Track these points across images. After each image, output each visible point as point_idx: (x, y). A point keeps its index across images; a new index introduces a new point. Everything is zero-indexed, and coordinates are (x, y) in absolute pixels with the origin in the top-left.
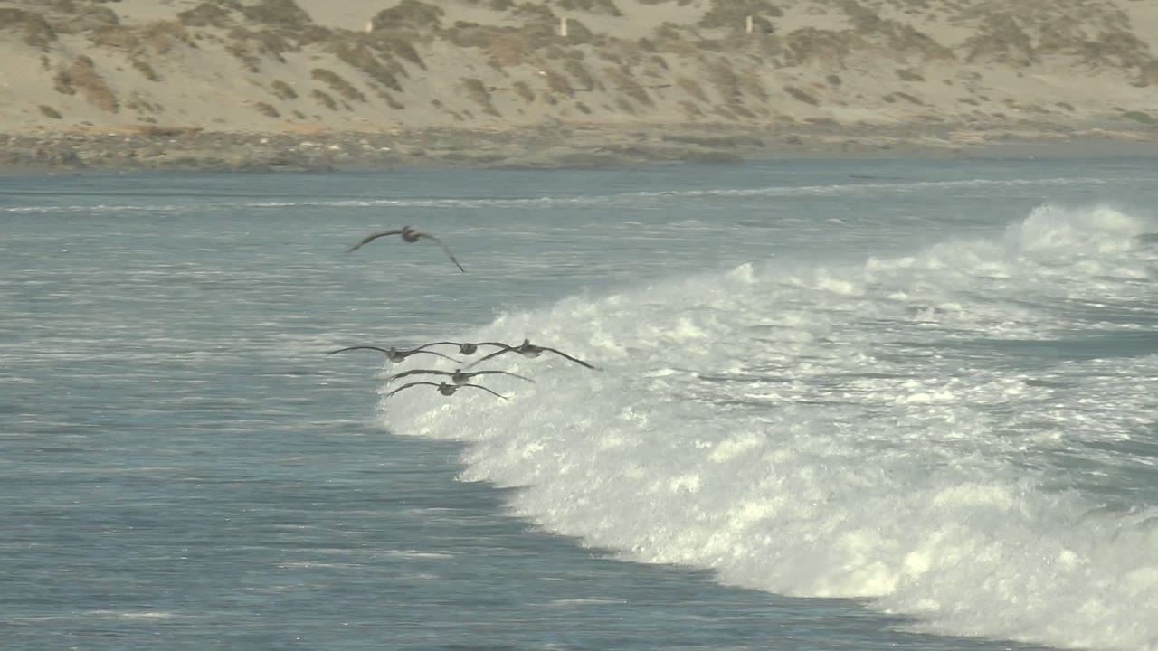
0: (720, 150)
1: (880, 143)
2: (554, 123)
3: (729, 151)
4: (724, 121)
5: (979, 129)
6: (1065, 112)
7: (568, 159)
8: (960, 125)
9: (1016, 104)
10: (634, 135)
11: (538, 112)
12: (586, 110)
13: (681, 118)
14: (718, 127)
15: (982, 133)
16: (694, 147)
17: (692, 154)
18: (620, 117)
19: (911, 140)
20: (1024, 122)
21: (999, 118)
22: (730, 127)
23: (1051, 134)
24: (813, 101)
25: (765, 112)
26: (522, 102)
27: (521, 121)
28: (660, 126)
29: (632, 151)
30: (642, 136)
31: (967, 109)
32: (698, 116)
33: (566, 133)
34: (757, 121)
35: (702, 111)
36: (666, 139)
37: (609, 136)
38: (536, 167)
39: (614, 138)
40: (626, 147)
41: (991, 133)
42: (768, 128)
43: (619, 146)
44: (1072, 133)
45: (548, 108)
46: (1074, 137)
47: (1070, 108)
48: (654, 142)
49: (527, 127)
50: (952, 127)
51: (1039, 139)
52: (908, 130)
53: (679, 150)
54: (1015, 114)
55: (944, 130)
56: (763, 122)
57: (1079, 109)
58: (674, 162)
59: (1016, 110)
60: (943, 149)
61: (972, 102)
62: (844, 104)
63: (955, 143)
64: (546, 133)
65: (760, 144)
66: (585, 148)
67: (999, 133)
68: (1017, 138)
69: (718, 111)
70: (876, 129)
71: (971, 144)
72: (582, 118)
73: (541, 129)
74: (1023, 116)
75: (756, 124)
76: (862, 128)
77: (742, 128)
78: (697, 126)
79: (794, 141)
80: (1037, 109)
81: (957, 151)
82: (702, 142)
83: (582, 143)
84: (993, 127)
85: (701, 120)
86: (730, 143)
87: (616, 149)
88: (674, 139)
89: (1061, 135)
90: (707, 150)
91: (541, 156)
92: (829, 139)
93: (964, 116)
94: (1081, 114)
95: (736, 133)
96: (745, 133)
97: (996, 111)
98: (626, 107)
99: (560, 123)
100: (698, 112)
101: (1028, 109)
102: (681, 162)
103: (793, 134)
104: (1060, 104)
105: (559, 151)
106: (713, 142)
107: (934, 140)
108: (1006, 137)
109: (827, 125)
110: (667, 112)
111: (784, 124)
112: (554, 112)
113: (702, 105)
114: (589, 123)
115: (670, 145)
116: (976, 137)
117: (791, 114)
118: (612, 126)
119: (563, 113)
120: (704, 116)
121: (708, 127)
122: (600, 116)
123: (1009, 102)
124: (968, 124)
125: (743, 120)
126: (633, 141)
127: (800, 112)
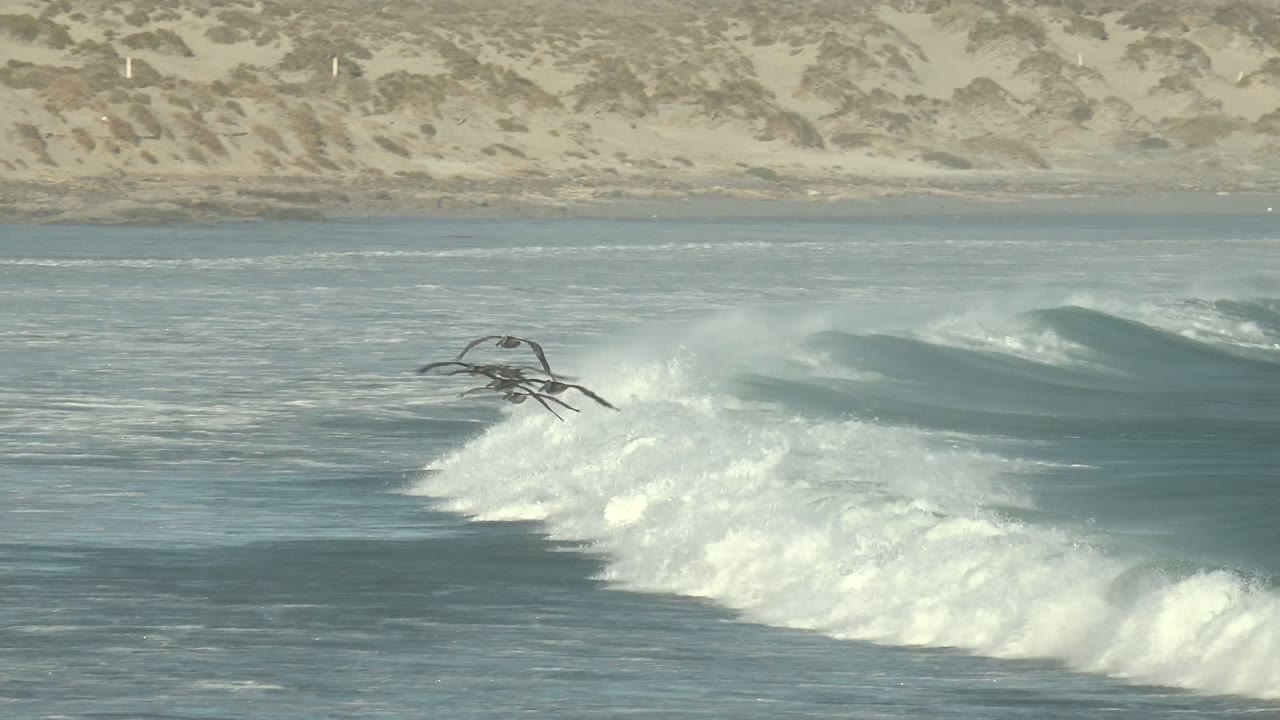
0: (301, 206)
1: (480, 201)
2: (117, 174)
3: (314, 207)
4: (307, 174)
5: (587, 185)
6: (683, 167)
7: (133, 214)
8: (567, 181)
9: (629, 158)
10: (208, 188)
11: (99, 162)
12: (153, 160)
13: (258, 169)
14: (299, 180)
15: (592, 190)
16: (272, 202)
17: (270, 209)
18: (190, 168)
19: (513, 197)
20: (637, 177)
21: (609, 174)
22: (312, 180)
23: (666, 192)
24: (406, 154)
25: (351, 164)
26: (81, 151)
27: (81, 172)
28: (235, 179)
29: (203, 206)
30: (214, 189)
31: (574, 162)
32: (276, 169)
33: (131, 186)
34: (343, 174)
35: (283, 163)
36: (240, 193)
37: (178, 189)
38: (95, 222)
39: (183, 192)
40: (198, 201)
41: (601, 190)
42: (355, 181)
43: (189, 201)
44: (690, 191)
45: (110, 157)
46: (692, 195)
47: (688, 163)
48: (228, 196)
49: (88, 178)
50: (559, 183)
51: (654, 197)
52: (510, 185)
53: (257, 205)
54: (626, 169)
55: (548, 186)
56: (350, 175)
57: (697, 164)
58: (249, 219)
59: (629, 165)
60: (546, 206)
61: (582, 156)
62: (439, 157)
63: (560, 201)
64: (106, 185)
65: (345, 199)
66: (152, 202)
67: (610, 189)
68: (628, 196)
69: (299, 162)
70: (473, 185)
71: (578, 201)
72: (147, 168)
73: (103, 180)
74: (636, 171)
75: (343, 177)
76: (459, 183)
77: (325, 182)
78: (277, 179)
79: (384, 196)
80: (652, 164)
81: (563, 209)
82: (281, 197)
83: (149, 196)
84: (603, 184)
85: (280, 173)
86: (313, 198)
87: (185, 204)
88: (249, 193)
89: (679, 193)
90: (286, 205)
91: (103, 209)
92: (420, 195)
93: (571, 170)
94: (700, 169)
95: (320, 188)
96: (329, 187)
97: (607, 166)
98: (198, 158)
99: (123, 174)
100: (277, 163)
101: (642, 164)
102: (258, 219)
103: (382, 189)
104: (677, 159)
105: (123, 204)
106: (294, 197)
107: (538, 197)
108: (617, 194)
109: (421, 179)
110: (242, 163)
111: (372, 177)
112: (118, 162)
113: (281, 156)
114: (156, 175)
115: (244, 199)
116: (585, 194)
117: (381, 167)
118: (181, 178)
119: (126, 163)
120: (284, 169)
121: (288, 180)
122: (167, 167)
123: (622, 156)
124: (575, 180)
125: (327, 173)
126: (204, 195)
127: (390, 165)
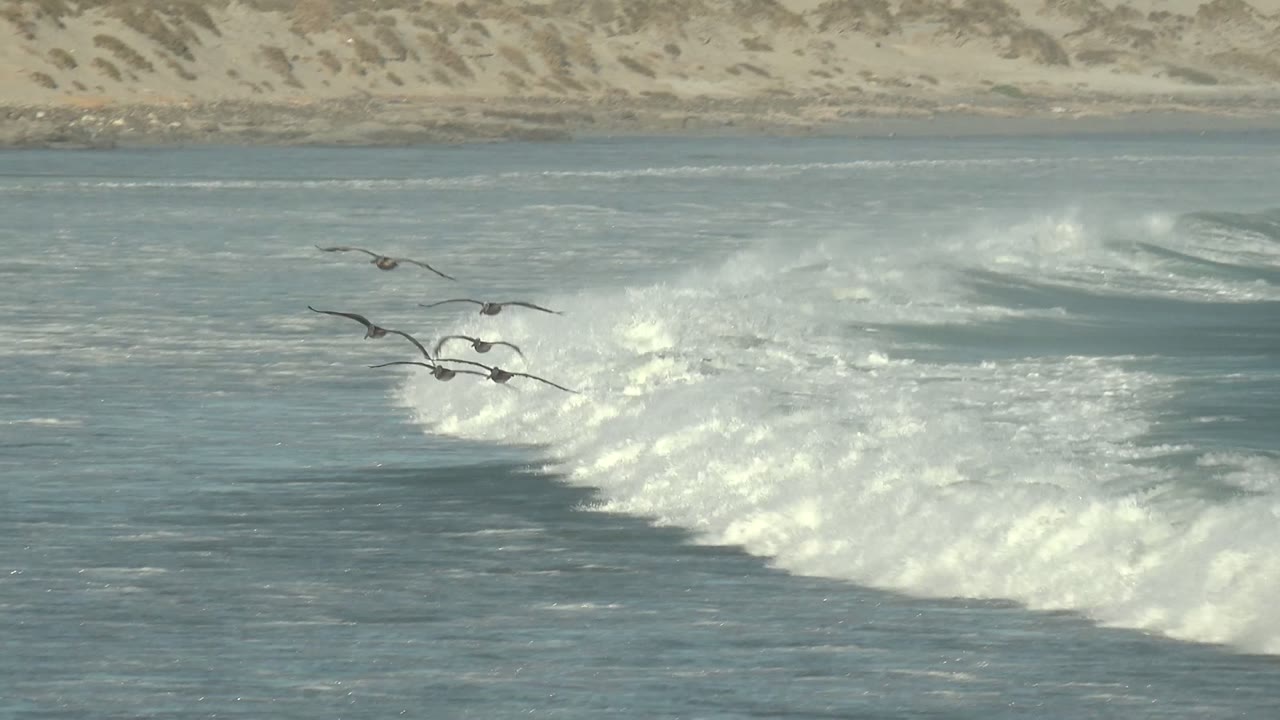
0: (546, 126)
1: (725, 120)
2: (363, 96)
3: (558, 127)
4: (553, 94)
5: (832, 104)
6: (927, 85)
7: (379, 135)
8: (813, 99)
9: (874, 76)
10: (452, 110)
11: (345, 84)
12: (399, 82)
13: (504, 90)
14: (545, 101)
15: (836, 109)
16: (518, 123)
17: (516, 130)
18: (436, 89)
19: (758, 116)
20: (882, 96)
21: (855, 93)
22: (558, 101)
23: (909, 110)
24: (650, 74)
25: (596, 85)
26: (327, 74)
27: (326, 93)
28: (481, 100)
29: (448, 127)
30: (460, 111)
31: (820, 82)
32: (522, 89)
33: (376, 107)
34: (588, 94)
35: (527, 82)
36: (486, 113)
37: (425, 111)
38: (342, 144)
39: (429, 113)
40: (443, 123)
41: (846, 109)
42: (600, 102)
43: (435, 122)
44: (934, 109)
45: (355, 79)
46: (936, 113)
47: (933, 81)
48: (474, 117)
49: (334, 100)
50: (804, 102)
51: (899, 115)
52: (754, 104)
53: (501, 126)
54: (872, 88)
55: (794, 105)
56: (595, 95)
57: (943, 82)
58: (495, 139)
59: (874, 83)
60: (792, 126)
61: (826, 75)
62: (684, 76)
63: (806, 120)
64: (354, 107)
65: (590, 119)
66: (398, 123)
67: (854, 108)
68: (873, 115)
69: (544, 83)
70: (719, 104)
71: (823, 120)
72: (394, 90)
73: (349, 102)
74: (880, 90)
75: (588, 97)
76: (703, 102)
77: (572, 102)
78: (523, 100)
79: (629, 116)
80: (896, 82)
81: (809, 128)
82: (527, 118)
83: (396, 118)
84: (849, 102)
85: (527, 94)
86: (558, 118)
87: (431, 125)
88: (493, 114)
89: (923, 111)
90: (532, 126)
91: (349, 131)
92: (666, 115)
93: (816, 89)
94: (945, 87)
95: (565, 108)
96: (575, 107)
97: (852, 84)
98: (442, 78)
99: (369, 96)
100: (522, 84)
101: (887, 83)
102: (502, 140)
103: (627, 109)
104: (922, 77)
105: (370, 126)
106: (539, 118)
107: (782, 116)
108: (862, 114)
109: (666, 99)
110: (488, 84)
111: (618, 97)
112: (363, 84)
113: (526, 76)
114: (402, 97)
115: (490, 120)
116: (830, 112)
117: (626, 86)
118: (427, 99)
119: (372, 85)
120: (529, 89)
121: (534, 101)
122: (412, 88)
123: (866, 75)
124: (820, 99)
125: (572, 94)
126: (449, 116)
127: (634, 85)
